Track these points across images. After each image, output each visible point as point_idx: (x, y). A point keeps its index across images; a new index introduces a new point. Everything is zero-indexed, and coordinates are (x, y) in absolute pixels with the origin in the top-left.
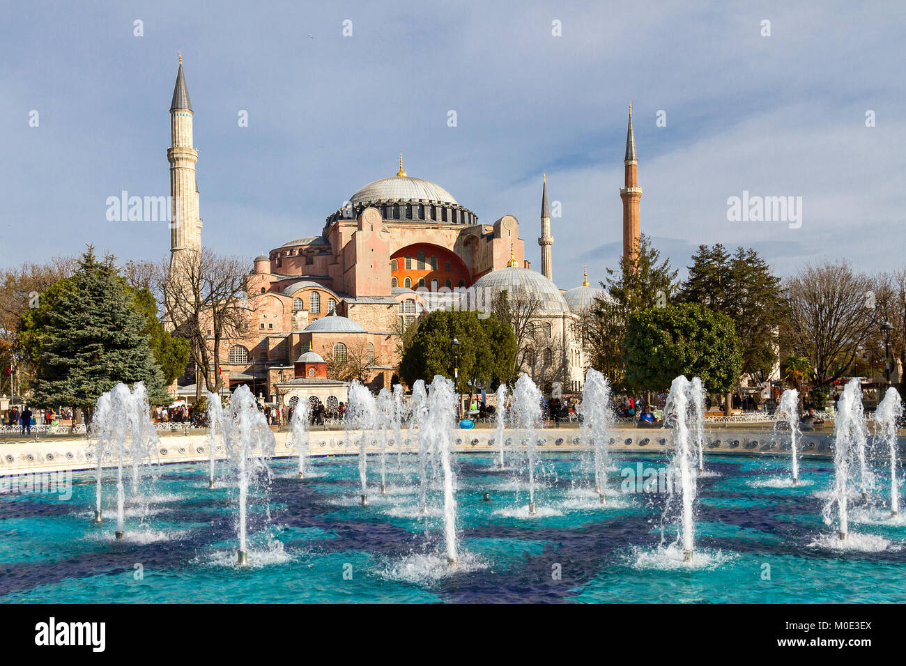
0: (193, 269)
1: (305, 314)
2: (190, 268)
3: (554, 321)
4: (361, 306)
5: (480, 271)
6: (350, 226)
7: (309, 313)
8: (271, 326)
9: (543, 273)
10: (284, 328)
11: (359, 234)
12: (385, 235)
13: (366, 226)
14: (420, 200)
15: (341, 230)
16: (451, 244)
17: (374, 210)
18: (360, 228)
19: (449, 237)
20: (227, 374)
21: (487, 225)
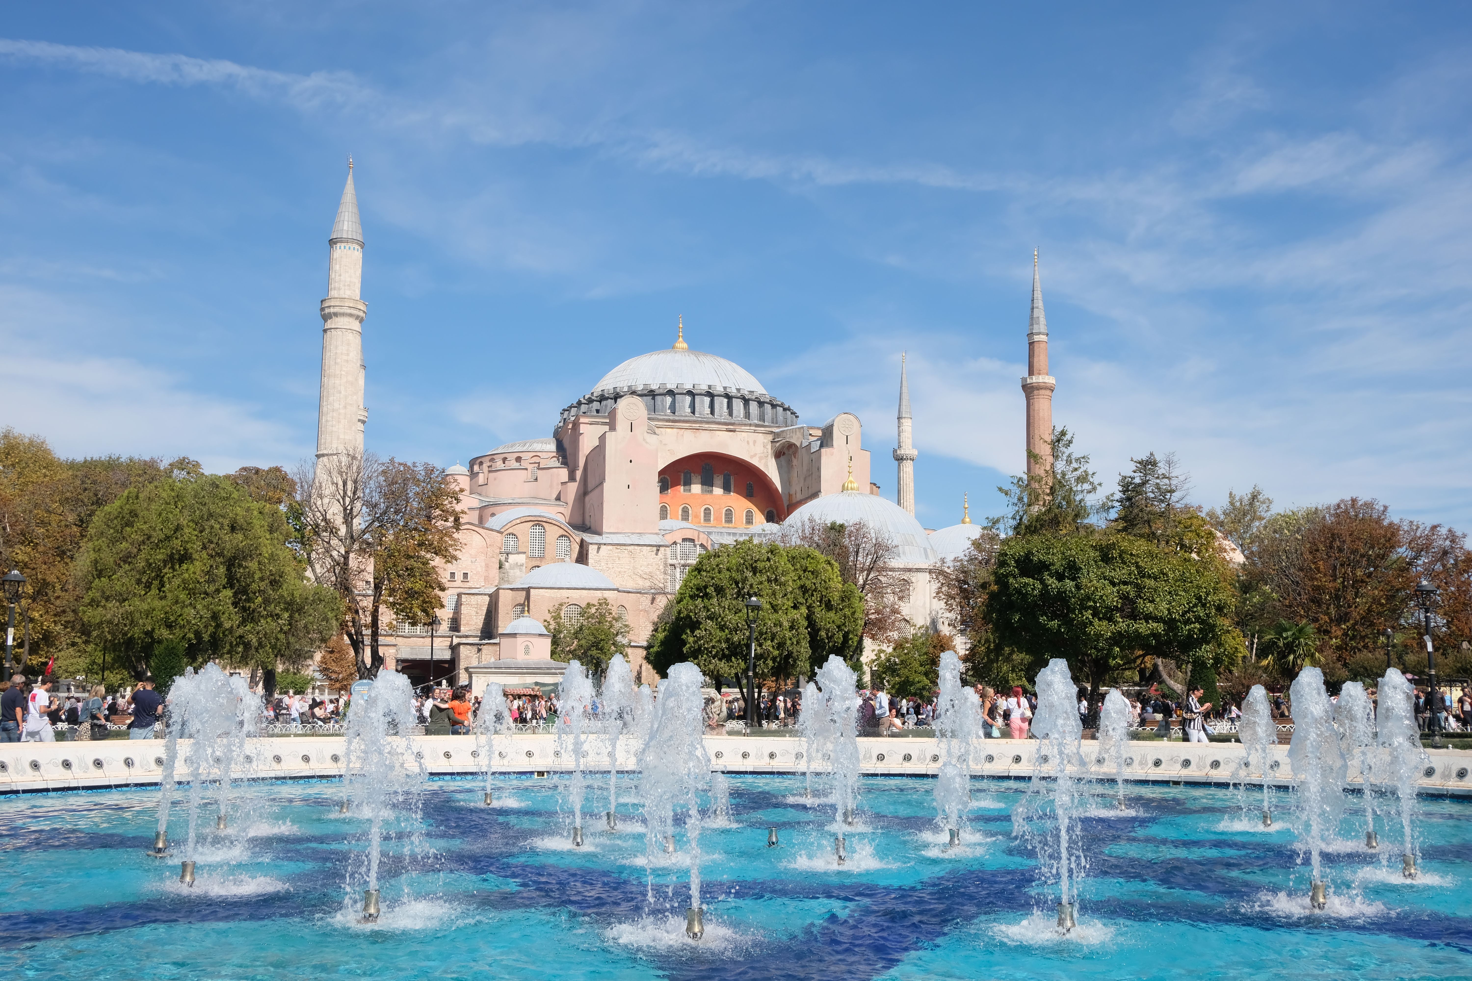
0: (345, 484)
1: (521, 559)
2: (341, 483)
3: (915, 577)
4: (610, 547)
5: (799, 497)
6: (597, 423)
7: (527, 557)
8: (465, 575)
9: (899, 503)
10: (486, 579)
11: (610, 437)
12: (652, 439)
13: (622, 423)
14: (710, 387)
15: (583, 428)
16: (755, 455)
17: (637, 400)
18: (613, 428)
19: (751, 443)
20: (392, 651)
21: (812, 428)
